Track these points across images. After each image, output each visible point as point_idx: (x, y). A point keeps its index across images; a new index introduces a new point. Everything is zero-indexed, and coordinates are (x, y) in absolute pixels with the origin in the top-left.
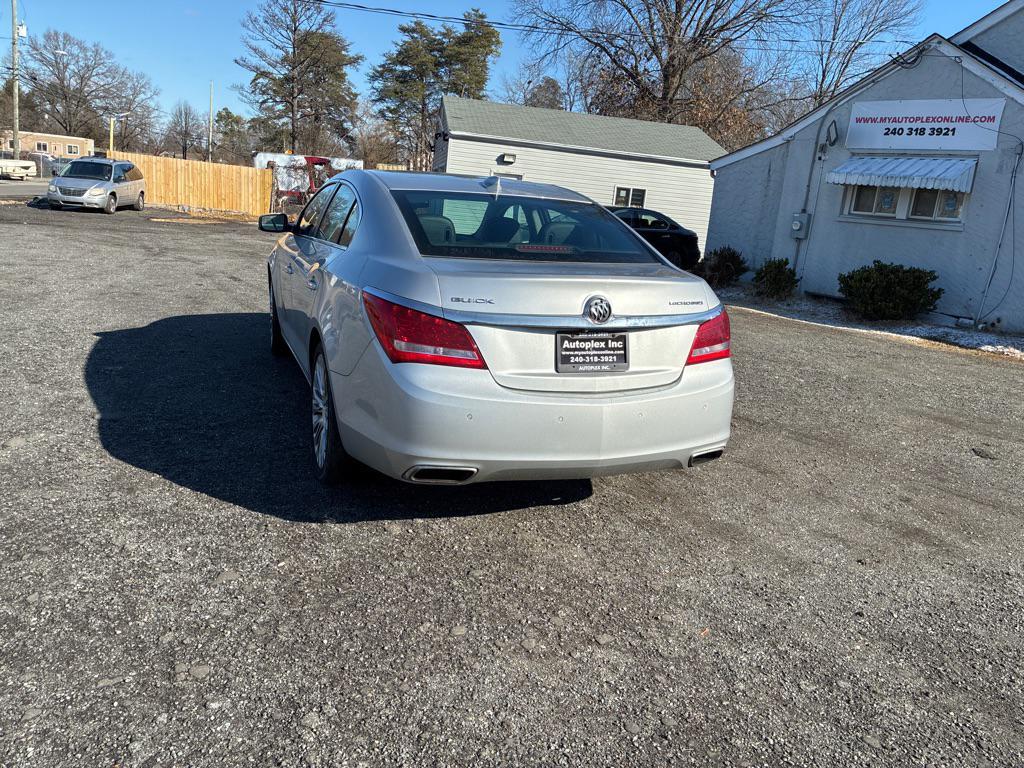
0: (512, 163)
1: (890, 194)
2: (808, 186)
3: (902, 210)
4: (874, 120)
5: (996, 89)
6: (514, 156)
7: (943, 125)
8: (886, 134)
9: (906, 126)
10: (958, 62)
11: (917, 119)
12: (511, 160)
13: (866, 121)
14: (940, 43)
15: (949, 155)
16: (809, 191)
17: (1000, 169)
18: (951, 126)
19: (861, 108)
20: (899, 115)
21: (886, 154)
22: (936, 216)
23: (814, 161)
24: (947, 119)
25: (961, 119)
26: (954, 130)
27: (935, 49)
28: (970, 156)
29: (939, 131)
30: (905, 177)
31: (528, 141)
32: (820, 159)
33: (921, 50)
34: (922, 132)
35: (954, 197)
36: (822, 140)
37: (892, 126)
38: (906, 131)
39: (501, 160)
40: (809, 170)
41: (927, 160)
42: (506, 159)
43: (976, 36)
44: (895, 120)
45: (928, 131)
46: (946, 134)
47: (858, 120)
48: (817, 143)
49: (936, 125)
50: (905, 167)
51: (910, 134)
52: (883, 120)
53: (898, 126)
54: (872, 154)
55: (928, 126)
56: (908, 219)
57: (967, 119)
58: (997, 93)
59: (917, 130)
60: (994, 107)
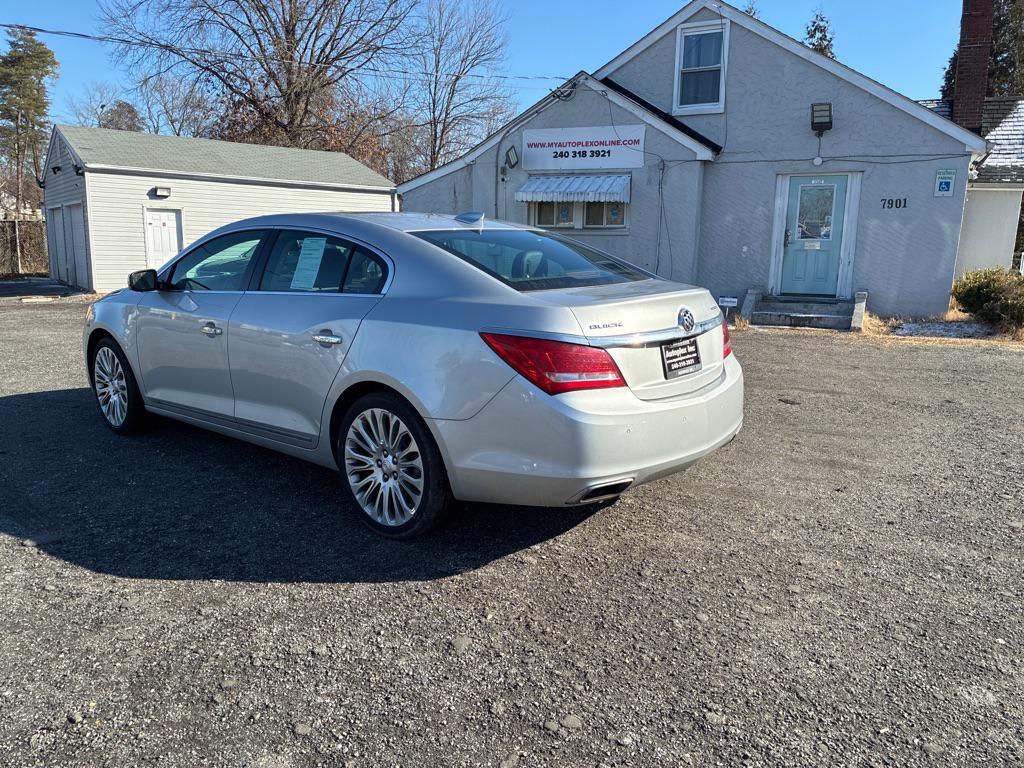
0: (166, 197)
1: (566, 207)
2: (496, 205)
3: (578, 221)
4: (543, 145)
5: (636, 117)
6: (168, 189)
7: (600, 148)
8: (555, 157)
9: (570, 150)
10: (604, 95)
11: (579, 144)
12: (165, 193)
13: (536, 146)
14: (587, 79)
15: (609, 173)
16: (497, 209)
17: (649, 181)
18: (606, 149)
19: (530, 135)
20: (563, 140)
21: (559, 174)
22: (605, 225)
23: (497, 182)
24: (602, 143)
25: (613, 143)
26: (609, 152)
27: (583, 84)
28: (626, 173)
29: (598, 153)
30: (581, 193)
31: (203, 174)
32: (503, 180)
33: (573, 83)
34: (584, 154)
35: (617, 207)
36: (502, 163)
37: (559, 150)
38: (571, 154)
39: (153, 194)
40: (494, 191)
41: (592, 178)
42: (159, 193)
43: (612, 74)
44: (560, 145)
45: (589, 154)
46: (603, 156)
47: (530, 146)
48: (497, 166)
49: (595, 149)
50: (577, 184)
51: (574, 156)
52: (550, 145)
53: (564, 150)
54: (546, 174)
55: (588, 149)
56: (584, 228)
57: (617, 143)
58: (638, 121)
59: (579, 153)
60: (638, 132)
